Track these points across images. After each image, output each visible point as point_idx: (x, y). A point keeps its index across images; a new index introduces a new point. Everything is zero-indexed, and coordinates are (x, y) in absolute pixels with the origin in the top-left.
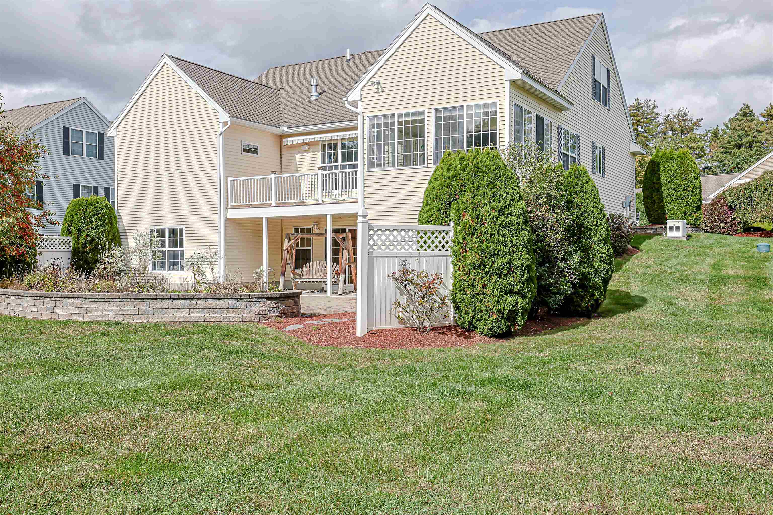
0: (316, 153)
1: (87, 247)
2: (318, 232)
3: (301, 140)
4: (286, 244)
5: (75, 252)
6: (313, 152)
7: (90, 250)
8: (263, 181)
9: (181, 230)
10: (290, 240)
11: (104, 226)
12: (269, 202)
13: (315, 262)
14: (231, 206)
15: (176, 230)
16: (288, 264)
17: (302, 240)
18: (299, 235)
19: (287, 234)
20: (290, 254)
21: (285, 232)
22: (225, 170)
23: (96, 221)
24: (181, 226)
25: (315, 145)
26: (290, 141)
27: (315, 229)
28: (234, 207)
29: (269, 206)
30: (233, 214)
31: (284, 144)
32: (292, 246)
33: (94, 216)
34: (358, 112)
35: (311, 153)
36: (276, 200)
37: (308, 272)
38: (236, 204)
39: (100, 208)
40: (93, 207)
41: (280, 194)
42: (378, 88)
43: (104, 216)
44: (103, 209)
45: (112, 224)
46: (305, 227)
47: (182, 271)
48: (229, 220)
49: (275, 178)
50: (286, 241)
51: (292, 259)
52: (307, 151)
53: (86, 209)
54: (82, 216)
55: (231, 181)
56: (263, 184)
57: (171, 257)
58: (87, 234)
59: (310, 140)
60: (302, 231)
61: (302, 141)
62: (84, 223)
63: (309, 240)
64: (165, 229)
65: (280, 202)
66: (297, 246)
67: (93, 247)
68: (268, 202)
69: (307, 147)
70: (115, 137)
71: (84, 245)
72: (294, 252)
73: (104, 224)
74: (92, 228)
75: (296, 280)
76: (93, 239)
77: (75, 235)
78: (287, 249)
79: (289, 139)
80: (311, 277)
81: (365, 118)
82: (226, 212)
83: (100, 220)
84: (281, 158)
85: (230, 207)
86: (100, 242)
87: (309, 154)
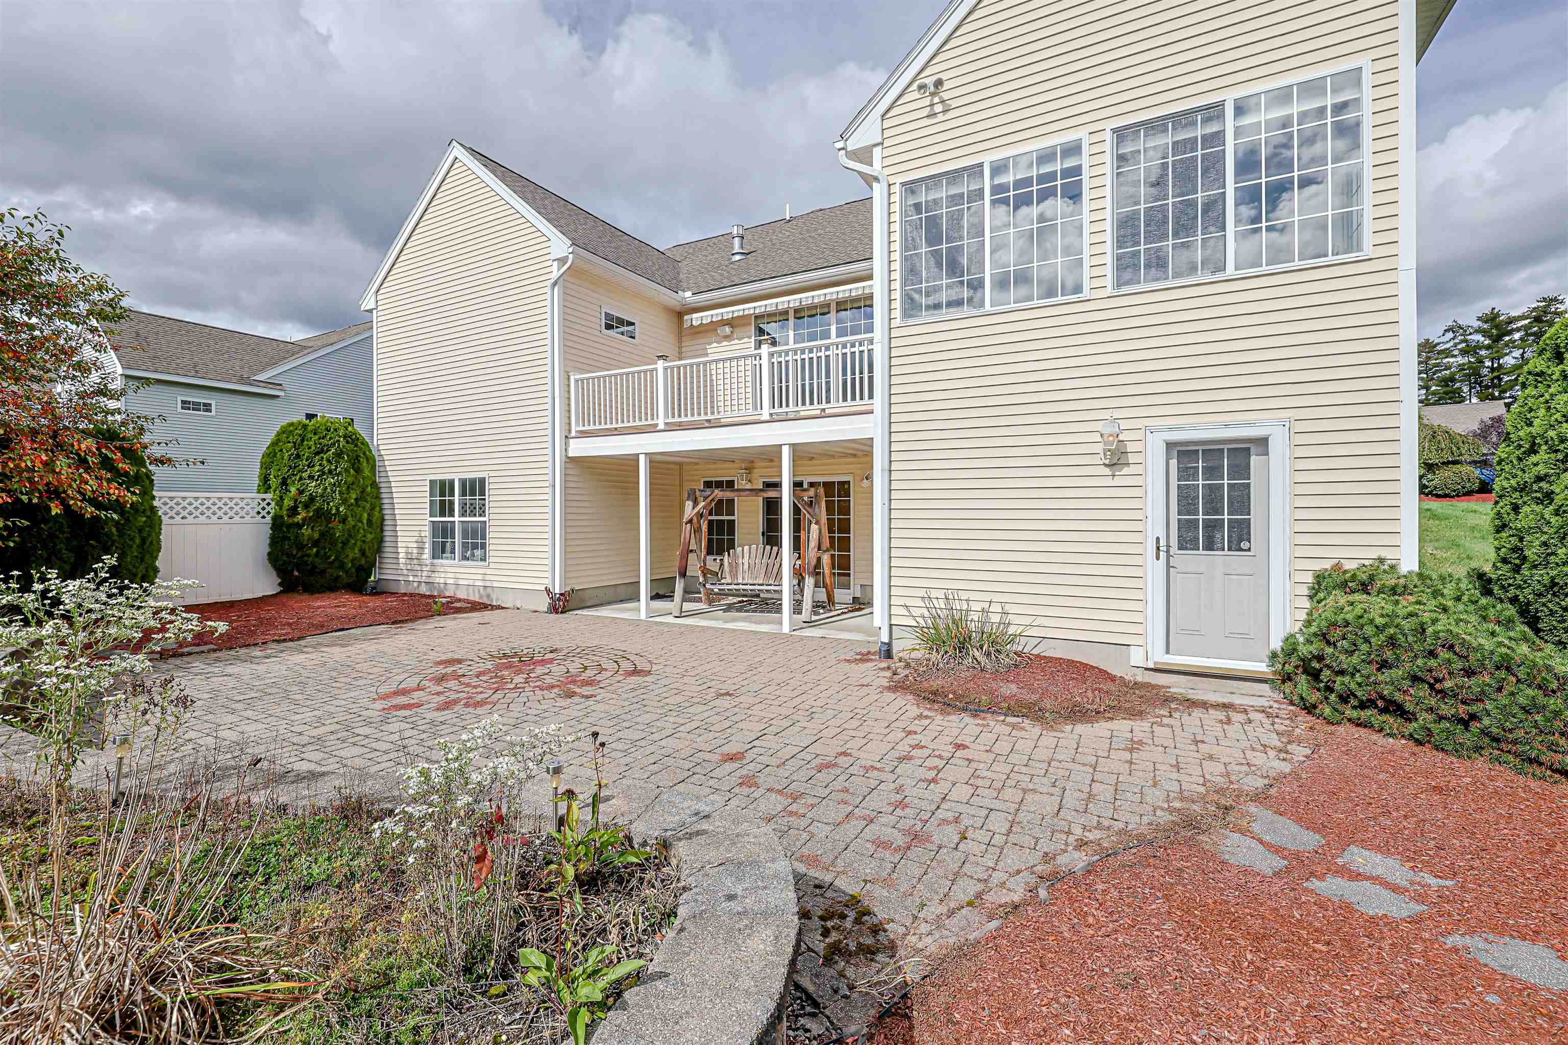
0: (746, 340)
1: (299, 514)
2: (748, 486)
3: (717, 315)
4: (689, 510)
5: (277, 524)
6: (740, 339)
7: (304, 519)
8: (639, 378)
9: (482, 481)
10: (696, 503)
11: (338, 475)
12: (653, 422)
13: (746, 548)
14: (577, 431)
15: (473, 482)
16: (692, 551)
17: (720, 502)
18: (716, 491)
19: (691, 489)
20: (698, 530)
21: (687, 487)
22: (565, 359)
23: (320, 465)
24: (481, 475)
25: (744, 325)
26: (696, 319)
27: (744, 482)
28: (583, 434)
29: (652, 429)
30: (580, 448)
31: (686, 325)
32: (700, 515)
33: (317, 453)
34: (875, 174)
35: (736, 341)
36: (666, 416)
37: (734, 568)
38: (586, 428)
39: (331, 438)
40: (317, 437)
41: (677, 404)
42: (932, 105)
43: (339, 455)
44: (338, 441)
45: (358, 471)
46: (725, 479)
47: (482, 563)
48: (573, 462)
49: (665, 369)
50: (689, 504)
51: (701, 542)
52: (727, 338)
53: (303, 441)
54: (292, 454)
55: (577, 381)
56: (640, 384)
57: (465, 535)
58: (298, 489)
59: (736, 315)
60: (719, 485)
61: (720, 318)
62: (295, 467)
63: (731, 502)
64: (453, 480)
65: (677, 419)
66: (710, 514)
67: (311, 514)
68: (650, 422)
69: (727, 329)
70: (375, 312)
71: (293, 511)
72: (704, 527)
73: (339, 469)
74: (311, 477)
75: (708, 586)
76: (312, 499)
77: (275, 491)
78: (690, 521)
79: (695, 316)
80: (740, 581)
81: (896, 189)
82: (567, 445)
83: (329, 461)
84: (680, 347)
85: (573, 434)
86: (328, 504)
87: (733, 342)
